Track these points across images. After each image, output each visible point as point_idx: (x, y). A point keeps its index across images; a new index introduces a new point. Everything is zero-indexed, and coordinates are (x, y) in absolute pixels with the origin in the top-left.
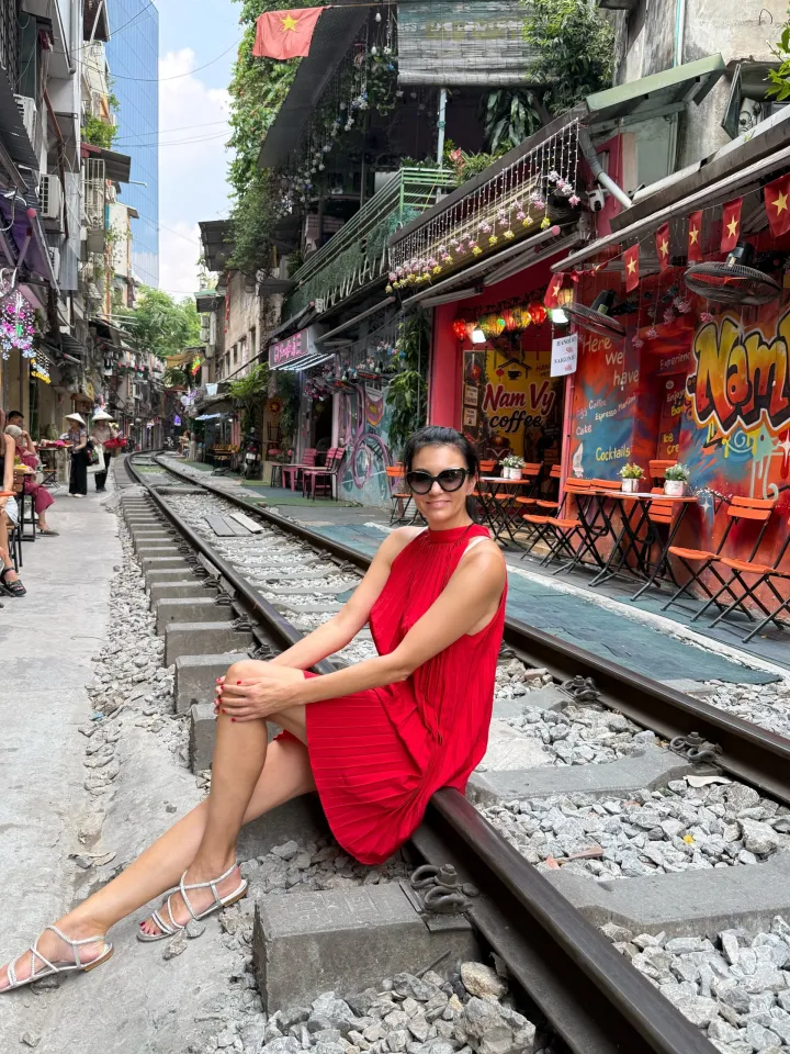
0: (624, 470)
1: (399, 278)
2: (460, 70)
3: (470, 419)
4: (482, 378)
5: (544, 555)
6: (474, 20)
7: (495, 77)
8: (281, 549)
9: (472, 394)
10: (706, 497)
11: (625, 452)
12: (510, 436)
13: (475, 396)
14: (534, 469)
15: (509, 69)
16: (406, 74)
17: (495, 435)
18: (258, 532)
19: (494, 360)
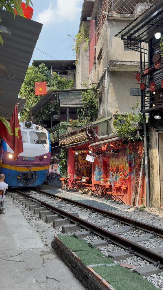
0: (101, 180)
1: (62, 143)
2: (71, 105)
3: (76, 168)
4: (78, 161)
5: (90, 194)
6: (73, 96)
7: (77, 106)
8: (42, 196)
9: (76, 163)
10: (112, 184)
11: (101, 176)
12: (84, 171)
13: (77, 164)
14: (88, 178)
15: (80, 104)
16: (61, 105)
17: (81, 171)
18: (35, 193)
19: (80, 157)
